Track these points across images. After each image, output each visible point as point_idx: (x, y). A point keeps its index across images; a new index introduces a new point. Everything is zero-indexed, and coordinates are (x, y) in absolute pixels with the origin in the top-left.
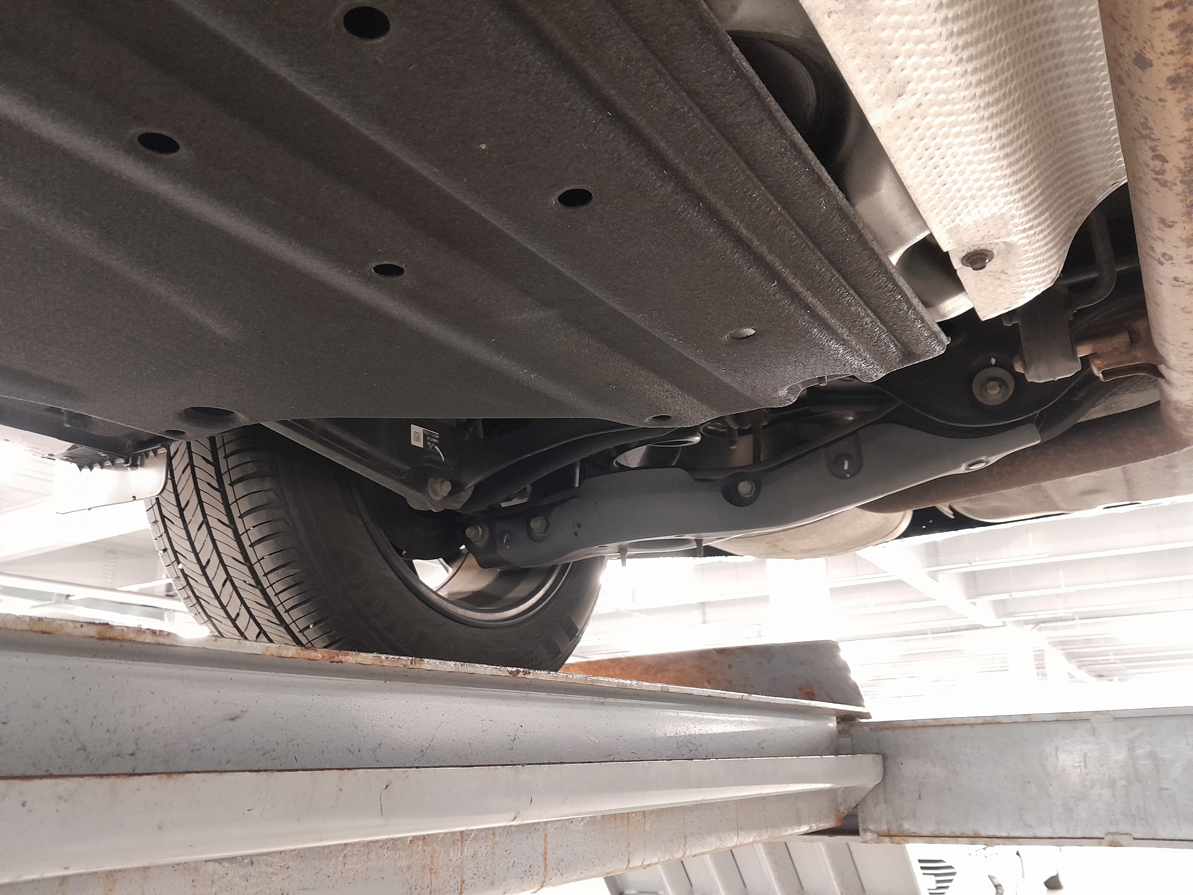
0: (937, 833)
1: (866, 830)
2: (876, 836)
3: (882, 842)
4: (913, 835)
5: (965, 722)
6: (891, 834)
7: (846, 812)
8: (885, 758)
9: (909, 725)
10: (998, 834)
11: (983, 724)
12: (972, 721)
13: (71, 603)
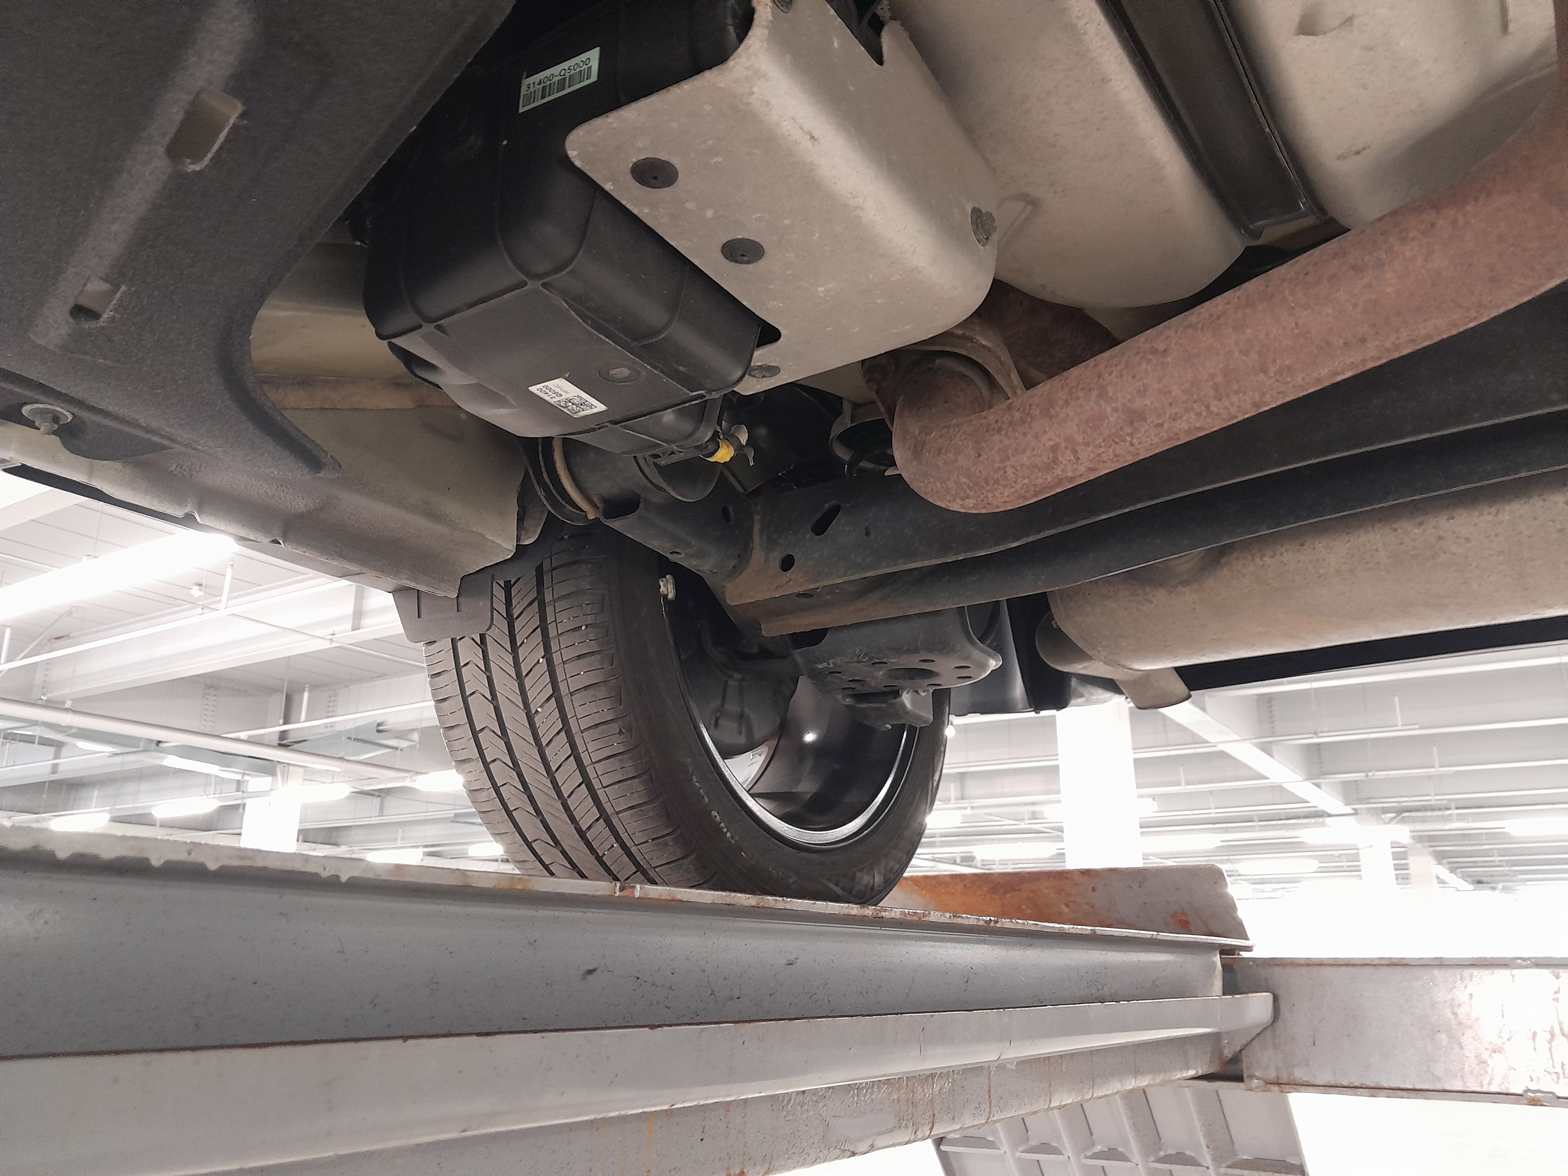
0: (1333, 1083)
1: (1251, 1077)
2: (1262, 1083)
3: (1271, 1091)
4: (1305, 1084)
5: (1368, 962)
6: (1281, 1081)
7: (1230, 1056)
8: (1276, 999)
9: (1302, 964)
10: (1402, 1086)
11: (1388, 965)
12: (1376, 962)
13: (163, 751)
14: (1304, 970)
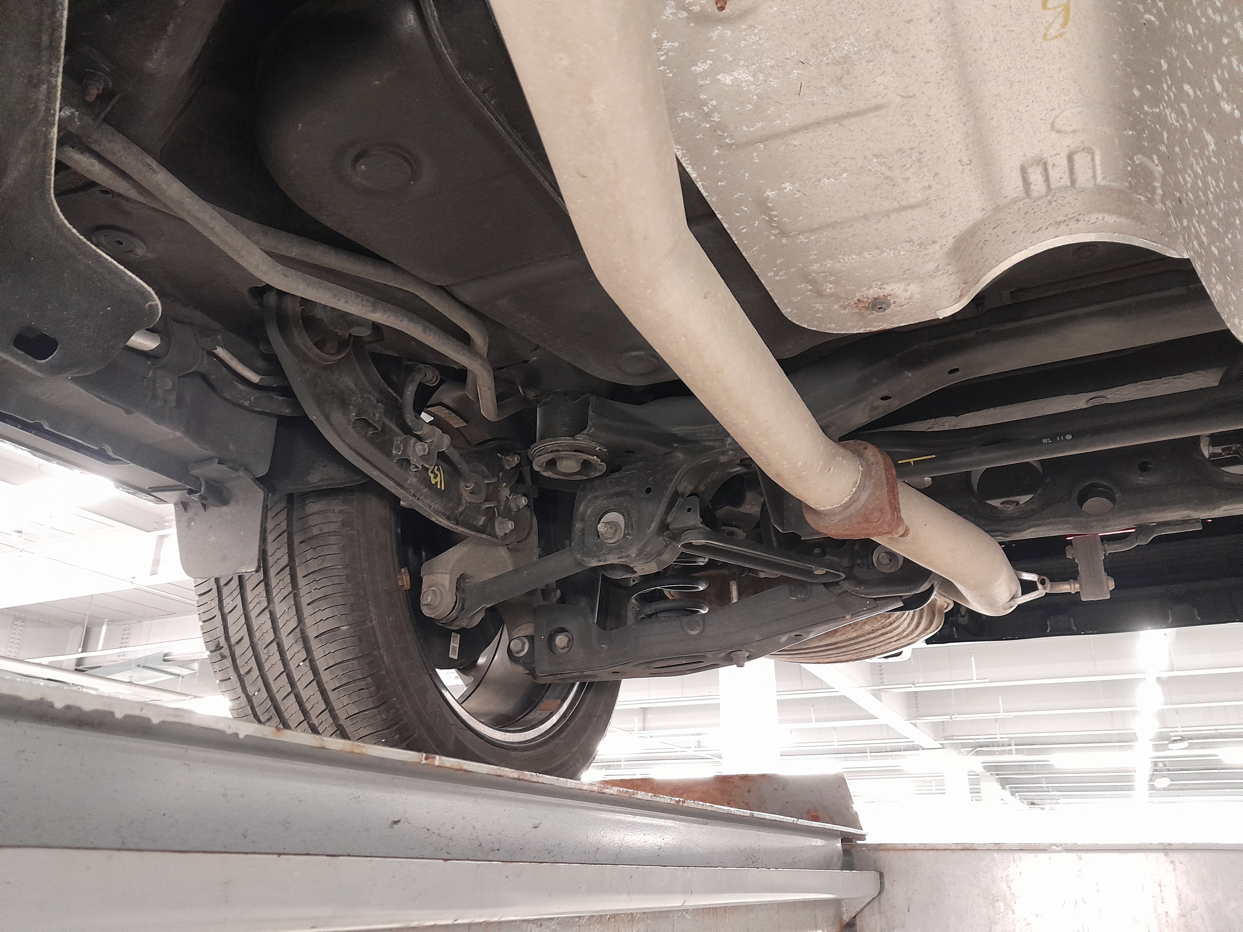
5: (948, 847)
7: (847, 920)
8: (881, 875)
9: (901, 848)
11: (962, 849)
12: (953, 848)
14: (902, 853)
